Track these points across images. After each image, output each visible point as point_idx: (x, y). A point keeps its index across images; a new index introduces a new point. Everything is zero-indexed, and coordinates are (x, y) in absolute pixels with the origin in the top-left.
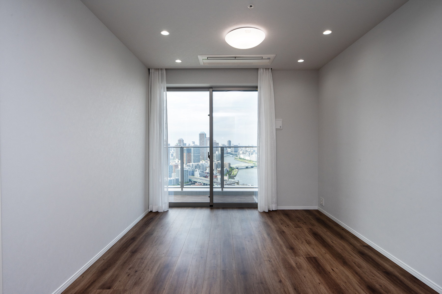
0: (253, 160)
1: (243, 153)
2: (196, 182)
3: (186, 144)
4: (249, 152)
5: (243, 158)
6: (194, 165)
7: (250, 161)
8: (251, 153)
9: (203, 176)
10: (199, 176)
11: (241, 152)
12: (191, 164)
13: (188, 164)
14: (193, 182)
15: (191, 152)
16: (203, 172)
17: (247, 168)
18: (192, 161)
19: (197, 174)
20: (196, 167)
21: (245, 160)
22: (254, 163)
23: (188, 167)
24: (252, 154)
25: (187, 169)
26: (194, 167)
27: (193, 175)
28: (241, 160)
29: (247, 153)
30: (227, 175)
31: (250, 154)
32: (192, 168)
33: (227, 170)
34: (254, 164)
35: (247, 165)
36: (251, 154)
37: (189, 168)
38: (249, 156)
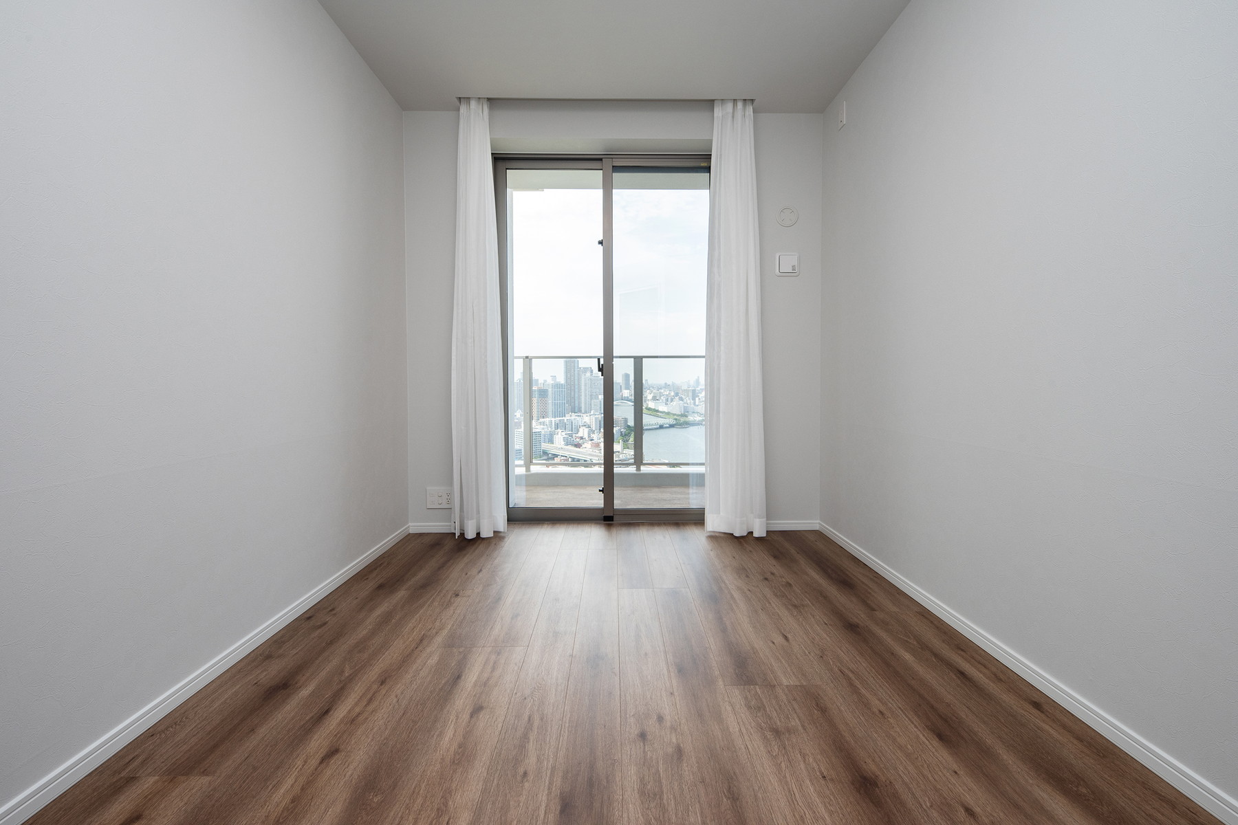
0: (674, 413)
1: (654, 399)
2: (556, 456)
3: (538, 380)
4: (667, 395)
5: (653, 408)
6: (553, 422)
7: (668, 413)
8: (669, 398)
9: (572, 445)
10: (563, 443)
11: (650, 397)
12: (547, 420)
13: (541, 420)
14: (550, 455)
15: (547, 396)
16: (572, 436)
17: (661, 427)
18: (550, 413)
19: (559, 438)
20: (557, 427)
21: (657, 411)
22: (675, 417)
23: (542, 426)
24: (672, 400)
25: (537, 430)
26: (553, 426)
27: (551, 441)
28: (650, 412)
29: (662, 398)
30: (619, 442)
31: (667, 400)
32: (550, 429)
33: (621, 432)
34: (676, 419)
35: (661, 421)
36: (669, 400)
37: (543, 429)
38: (666, 404)
